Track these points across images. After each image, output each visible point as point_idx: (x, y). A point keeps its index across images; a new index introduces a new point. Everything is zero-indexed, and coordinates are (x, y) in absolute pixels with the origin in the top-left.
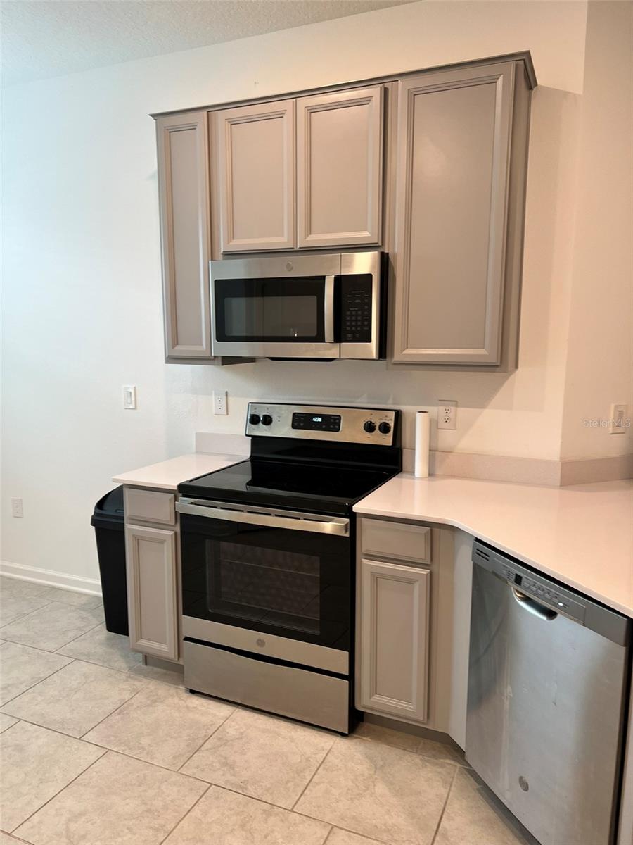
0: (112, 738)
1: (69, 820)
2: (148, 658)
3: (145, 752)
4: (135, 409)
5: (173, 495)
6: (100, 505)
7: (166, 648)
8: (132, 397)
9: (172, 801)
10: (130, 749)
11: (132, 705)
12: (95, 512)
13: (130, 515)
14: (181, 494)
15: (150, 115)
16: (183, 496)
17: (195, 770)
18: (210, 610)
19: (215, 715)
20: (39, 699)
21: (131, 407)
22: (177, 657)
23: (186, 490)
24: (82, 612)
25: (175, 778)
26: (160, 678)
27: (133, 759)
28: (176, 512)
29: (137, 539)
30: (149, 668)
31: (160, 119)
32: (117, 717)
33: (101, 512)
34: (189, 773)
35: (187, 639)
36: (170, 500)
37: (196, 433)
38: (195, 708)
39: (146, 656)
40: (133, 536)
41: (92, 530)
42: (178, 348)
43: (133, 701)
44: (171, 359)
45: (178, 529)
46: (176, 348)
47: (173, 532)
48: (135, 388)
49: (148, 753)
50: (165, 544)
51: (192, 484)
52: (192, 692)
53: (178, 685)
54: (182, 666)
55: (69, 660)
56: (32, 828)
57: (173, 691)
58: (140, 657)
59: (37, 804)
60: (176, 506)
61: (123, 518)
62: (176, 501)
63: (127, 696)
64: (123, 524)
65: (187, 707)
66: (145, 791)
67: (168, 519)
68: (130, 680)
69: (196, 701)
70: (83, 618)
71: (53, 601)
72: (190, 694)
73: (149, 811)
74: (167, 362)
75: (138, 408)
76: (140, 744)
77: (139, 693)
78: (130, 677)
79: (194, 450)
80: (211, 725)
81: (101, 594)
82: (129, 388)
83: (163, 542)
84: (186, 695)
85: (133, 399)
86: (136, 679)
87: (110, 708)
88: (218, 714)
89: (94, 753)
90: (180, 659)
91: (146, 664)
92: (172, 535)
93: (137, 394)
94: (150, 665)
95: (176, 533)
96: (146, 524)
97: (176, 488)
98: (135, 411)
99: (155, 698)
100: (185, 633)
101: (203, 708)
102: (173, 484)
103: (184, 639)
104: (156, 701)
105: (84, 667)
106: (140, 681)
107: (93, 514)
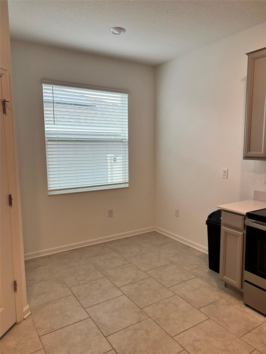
0: (211, 314)
1: (194, 341)
2: (226, 285)
3: (225, 324)
4: (227, 178)
5: (243, 217)
6: (210, 216)
7: (236, 282)
8: (226, 173)
9: (237, 349)
10: (219, 321)
11: (220, 302)
12: (208, 219)
13: (223, 223)
14: (247, 217)
15: (246, 54)
16: (248, 218)
17: (248, 340)
18: (258, 271)
19: (258, 319)
20: (183, 288)
21: (225, 177)
22: (240, 288)
23: (250, 215)
24: (199, 259)
25: (238, 340)
26: (232, 295)
27: (220, 326)
28: (244, 224)
29: (226, 233)
30: (227, 289)
31: (250, 55)
32: (213, 305)
33: (210, 219)
34: (245, 340)
35: (246, 281)
36: (242, 219)
37: (254, 191)
38: (248, 313)
39: (226, 283)
40: (224, 231)
41: (206, 226)
42: (250, 153)
43: (220, 301)
44: (246, 157)
45: (245, 232)
46: (248, 153)
47: (243, 233)
48: (228, 169)
49: (226, 325)
50: (239, 238)
51: (253, 213)
52: (247, 305)
53: (240, 300)
54: (243, 293)
55: (194, 277)
56: (180, 338)
57: (237, 302)
58: (223, 283)
59: (182, 330)
60: (245, 222)
61: (220, 224)
62: (245, 219)
63: (218, 299)
64: (220, 226)
65: (244, 311)
66: (225, 341)
67: (241, 227)
68: (219, 292)
69: (248, 310)
70: (199, 261)
71: (188, 252)
72: (245, 306)
73: (227, 350)
74: (244, 159)
75: (228, 178)
76: (223, 320)
77: (223, 299)
78: (219, 291)
79: (253, 198)
80: (256, 323)
81: (208, 253)
82: (225, 169)
83: (237, 236)
84: (244, 306)
85: (226, 174)
86: (221, 292)
87: (210, 301)
88: (259, 319)
89: (204, 318)
90: (242, 289)
91: (226, 287)
92: (242, 234)
93: (228, 172)
94: (228, 288)
95: (244, 234)
96: (231, 228)
97: (245, 214)
98: (226, 179)
99: (230, 303)
100: (245, 278)
101: (252, 314)
102: (244, 212)
103: (245, 281)
104: (230, 304)
105: (200, 281)
106: (223, 293)
107: (207, 220)
